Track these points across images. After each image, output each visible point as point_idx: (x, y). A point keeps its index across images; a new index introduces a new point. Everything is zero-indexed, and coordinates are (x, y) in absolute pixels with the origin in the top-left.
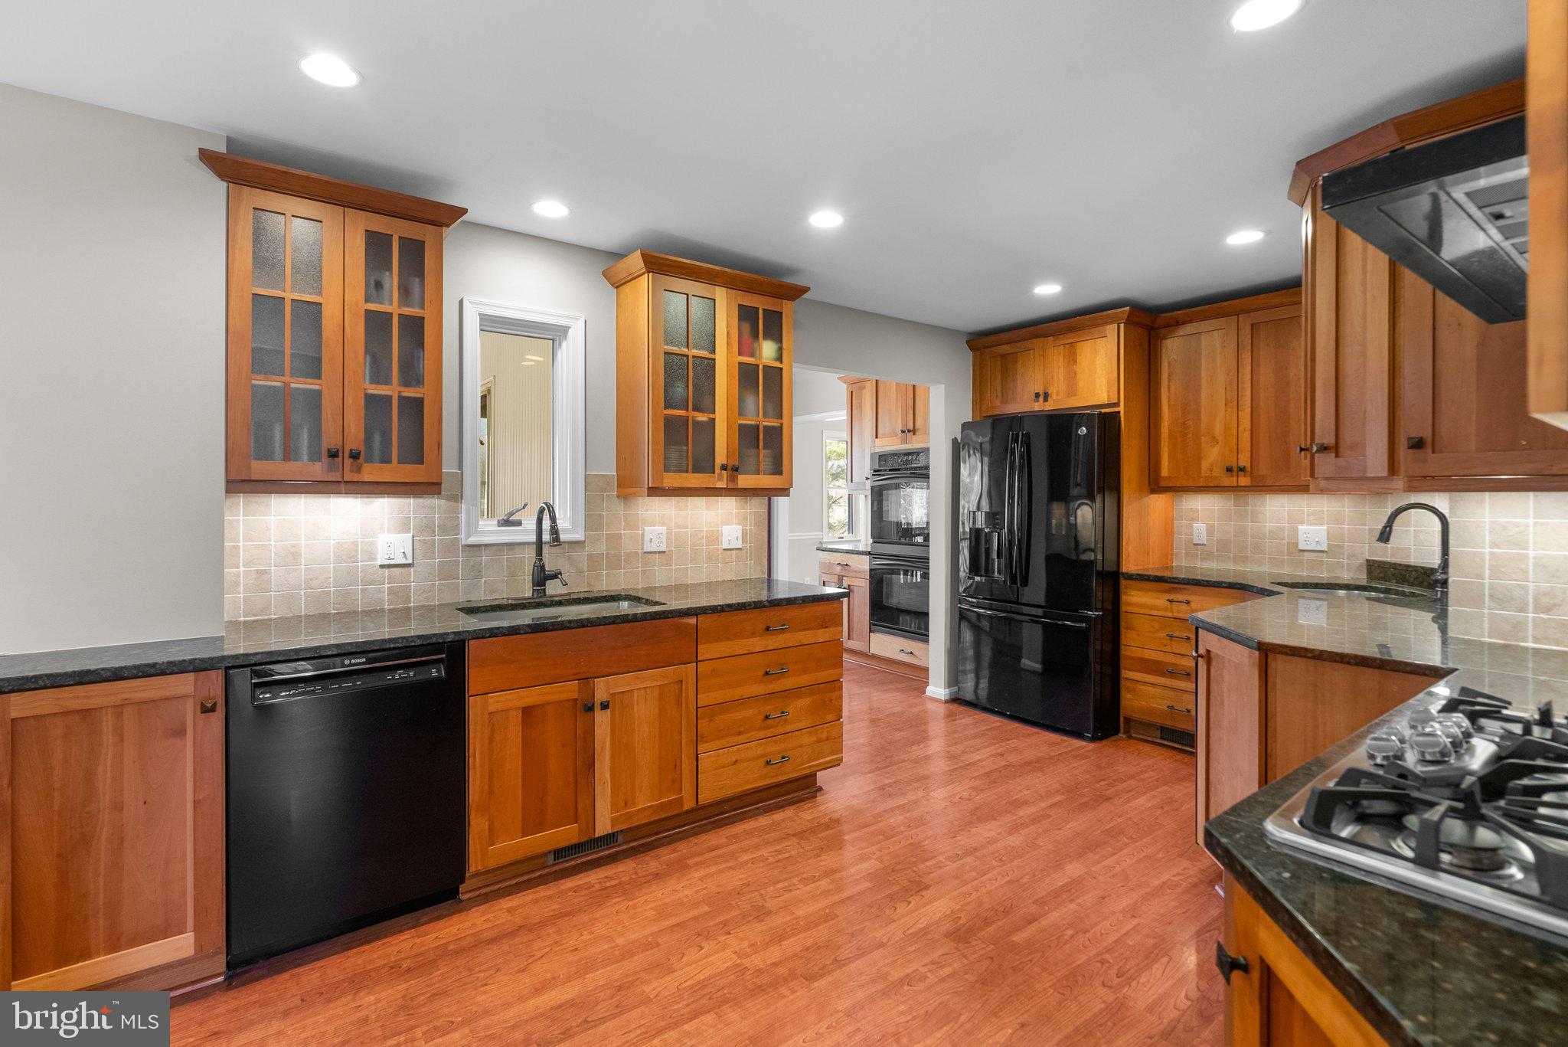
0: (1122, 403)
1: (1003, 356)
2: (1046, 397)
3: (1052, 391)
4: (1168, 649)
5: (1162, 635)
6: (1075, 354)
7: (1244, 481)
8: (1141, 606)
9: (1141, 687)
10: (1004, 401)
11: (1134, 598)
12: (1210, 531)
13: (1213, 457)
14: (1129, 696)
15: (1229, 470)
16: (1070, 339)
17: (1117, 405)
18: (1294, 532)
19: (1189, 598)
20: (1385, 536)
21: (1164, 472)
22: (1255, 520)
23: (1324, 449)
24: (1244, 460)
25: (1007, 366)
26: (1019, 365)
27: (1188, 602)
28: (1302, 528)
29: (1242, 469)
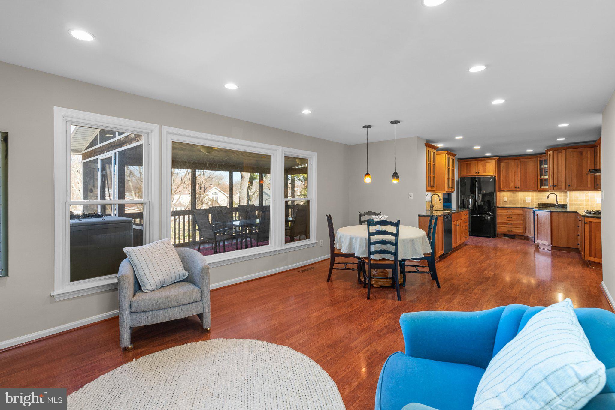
0: (496, 175)
1: (467, 164)
2: (478, 173)
3: (480, 172)
4: (507, 220)
5: (507, 217)
6: (485, 165)
7: (518, 189)
8: (500, 212)
9: (501, 227)
10: (467, 173)
11: (499, 211)
12: (508, 199)
13: (512, 185)
14: (499, 229)
15: (516, 187)
16: (484, 162)
17: (495, 175)
18: (525, 199)
19: (512, 210)
20: (547, 198)
21: (502, 188)
22: (517, 196)
23: (555, 186)
24: (519, 186)
25: (468, 166)
26: (471, 166)
27: (511, 211)
28: (526, 198)
29: (518, 187)
